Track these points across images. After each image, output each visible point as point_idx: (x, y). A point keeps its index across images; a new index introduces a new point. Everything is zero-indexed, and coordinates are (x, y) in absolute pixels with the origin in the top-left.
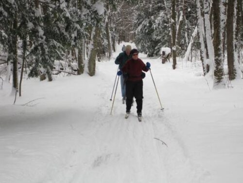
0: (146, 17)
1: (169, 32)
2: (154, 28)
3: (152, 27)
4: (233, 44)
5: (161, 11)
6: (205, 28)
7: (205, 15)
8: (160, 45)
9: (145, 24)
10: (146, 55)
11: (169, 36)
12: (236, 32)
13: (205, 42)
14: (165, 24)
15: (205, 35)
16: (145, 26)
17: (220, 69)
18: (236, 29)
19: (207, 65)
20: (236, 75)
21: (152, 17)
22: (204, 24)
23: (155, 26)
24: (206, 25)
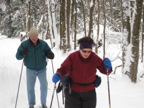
0: (7, 14)
1: (22, 23)
2: (13, 21)
3: (11, 20)
4: (69, 31)
5: (17, 10)
6: (52, 21)
7: (53, 13)
8: (16, 31)
9: (7, 18)
10: (7, 37)
11: (22, 25)
12: (71, 24)
13: (53, 29)
14: (19, 18)
15: (53, 25)
16: (7, 19)
17: (65, 45)
18: (71, 22)
19: (54, 43)
20: (71, 48)
21: (12, 14)
22: (52, 18)
23: (13, 19)
24: (53, 19)
